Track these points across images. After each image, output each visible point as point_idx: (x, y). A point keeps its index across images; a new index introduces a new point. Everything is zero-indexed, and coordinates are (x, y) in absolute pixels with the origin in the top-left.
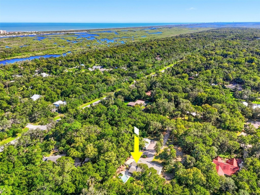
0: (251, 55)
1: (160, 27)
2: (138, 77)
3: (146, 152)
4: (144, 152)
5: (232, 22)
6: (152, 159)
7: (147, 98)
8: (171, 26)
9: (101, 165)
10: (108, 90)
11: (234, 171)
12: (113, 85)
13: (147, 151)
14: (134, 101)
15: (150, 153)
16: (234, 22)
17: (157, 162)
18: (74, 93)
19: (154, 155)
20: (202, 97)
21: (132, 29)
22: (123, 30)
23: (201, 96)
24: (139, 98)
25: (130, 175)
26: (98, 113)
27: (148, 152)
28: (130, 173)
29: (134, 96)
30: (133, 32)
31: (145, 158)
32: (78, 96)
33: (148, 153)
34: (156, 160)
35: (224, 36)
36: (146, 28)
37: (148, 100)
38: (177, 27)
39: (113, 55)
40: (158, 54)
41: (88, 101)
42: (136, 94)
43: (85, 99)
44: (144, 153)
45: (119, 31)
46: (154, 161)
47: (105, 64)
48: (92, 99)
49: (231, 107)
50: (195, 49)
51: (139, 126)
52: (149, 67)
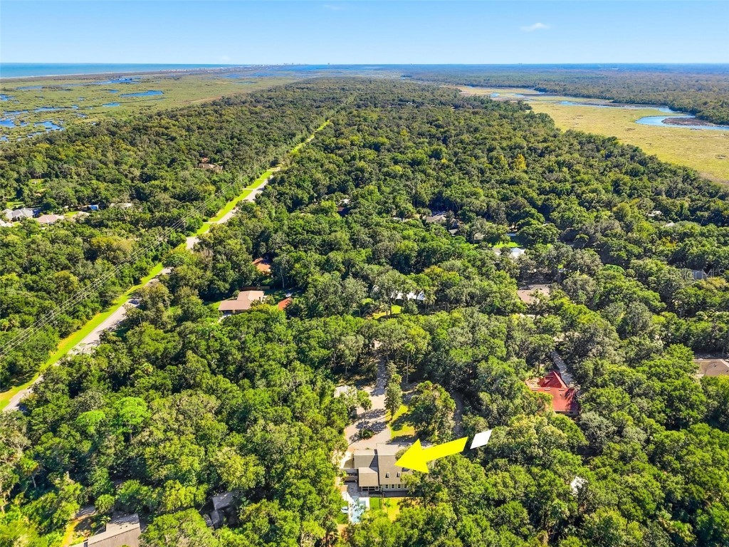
0: (427, 143)
1: (145, 77)
2: (190, 226)
3: (360, 421)
4: (357, 423)
5: (327, 64)
6: (388, 433)
7: (264, 281)
8: (176, 72)
9: (306, 493)
10: (122, 280)
11: (569, 399)
12: (132, 263)
13: (361, 418)
14: (229, 295)
15: (372, 421)
16: (331, 64)
17: (405, 436)
18: (9, 311)
19: (387, 422)
20: (408, 252)
21: (53, 83)
22: (21, 85)
23: (404, 251)
24: (242, 284)
25: (367, 493)
26: (159, 354)
27: (367, 420)
28: (365, 489)
29: (225, 281)
30: (65, 92)
31: (370, 437)
32: (31, 319)
33: (368, 423)
34: (400, 433)
35: (333, 98)
36: (98, 78)
37: (268, 285)
38: (195, 77)
39: (53, 169)
40: (202, 156)
41: (75, 327)
42: (232, 275)
43: (62, 322)
44: (358, 427)
45: (11, 90)
46: (398, 437)
47: (50, 200)
48: (84, 318)
49: (479, 263)
50: (294, 135)
51: (318, 358)
52: (210, 194)
